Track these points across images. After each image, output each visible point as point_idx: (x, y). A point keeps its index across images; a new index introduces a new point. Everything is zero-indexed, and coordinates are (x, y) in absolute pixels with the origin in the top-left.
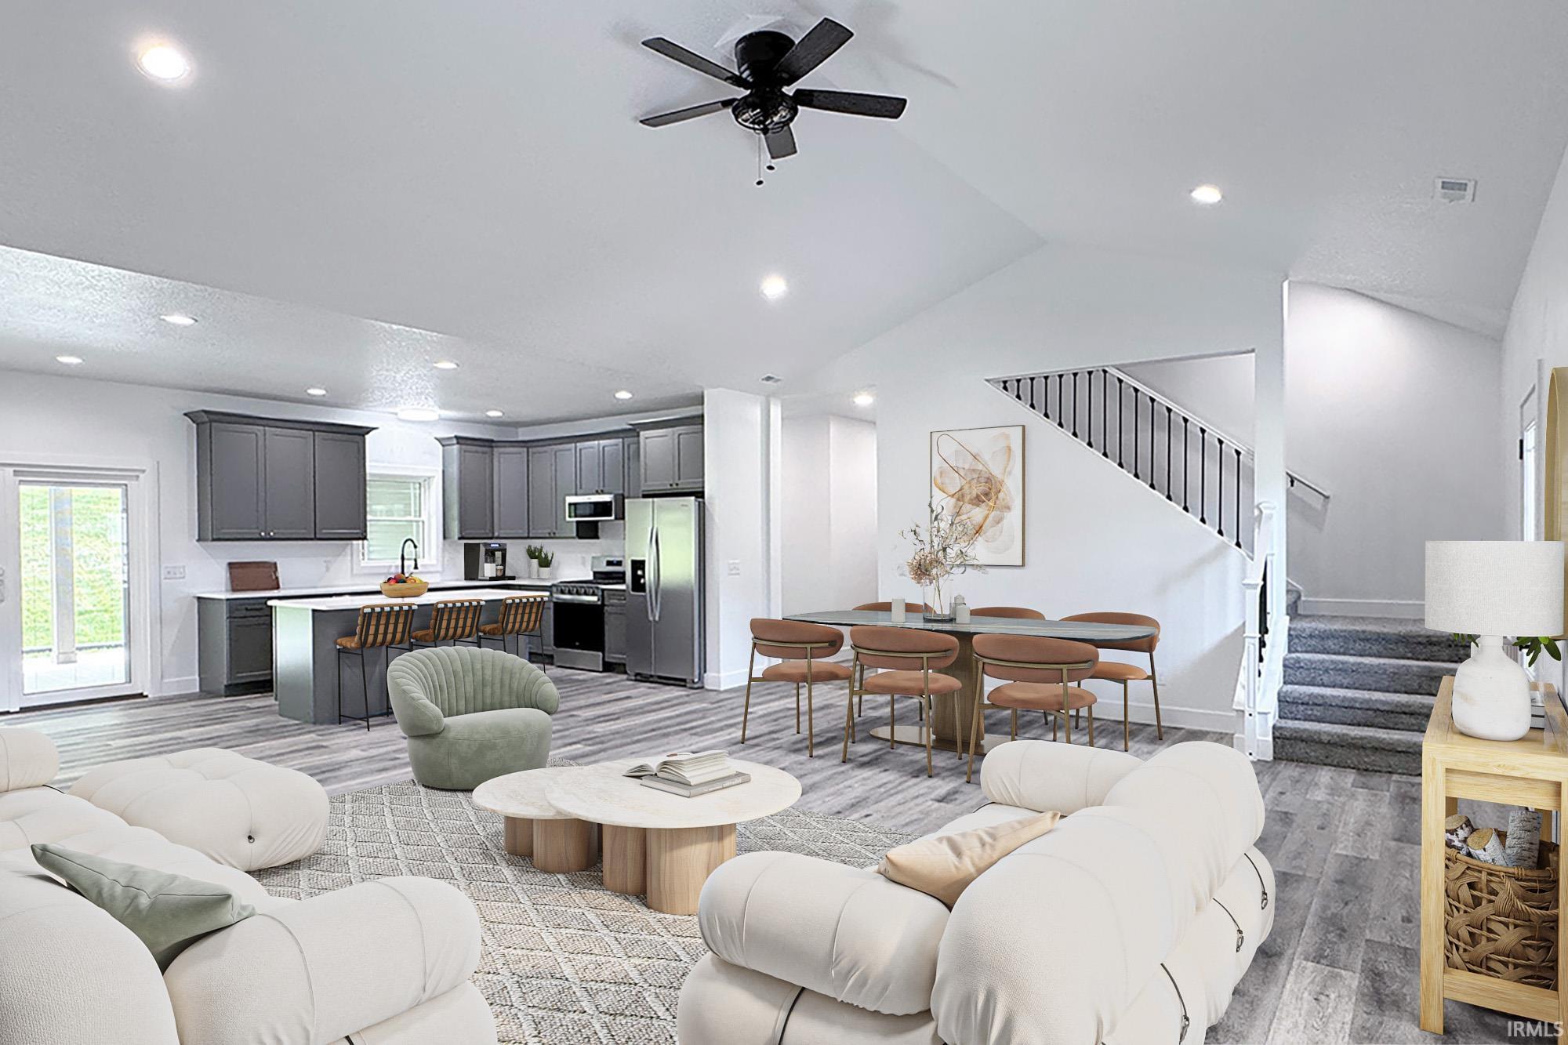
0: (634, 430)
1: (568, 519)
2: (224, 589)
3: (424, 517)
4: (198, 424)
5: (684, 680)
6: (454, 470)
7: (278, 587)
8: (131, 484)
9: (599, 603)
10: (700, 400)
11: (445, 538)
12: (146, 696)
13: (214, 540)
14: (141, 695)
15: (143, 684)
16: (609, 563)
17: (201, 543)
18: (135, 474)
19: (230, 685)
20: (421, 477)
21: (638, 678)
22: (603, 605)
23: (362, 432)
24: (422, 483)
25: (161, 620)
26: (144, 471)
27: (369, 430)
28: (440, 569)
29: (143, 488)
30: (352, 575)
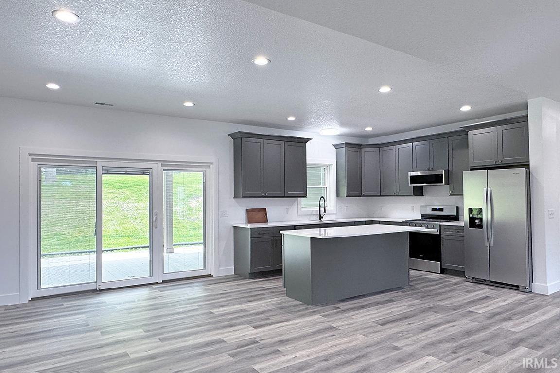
0: (464, 131)
1: (410, 185)
2: (244, 222)
3: (326, 186)
4: (234, 139)
5: (518, 286)
6: (343, 160)
7: (267, 222)
8: (207, 170)
9: (438, 233)
10: (526, 107)
11: (337, 196)
12: (212, 276)
13: (243, 197)
14: (210, 276)
15: (211, 270)
16: (434, 210)
17: (236, 199)
18: (208, 165)
19: (251, 273)
20: (326, 165)
21: (474, 281)
22: (440, 234)
23: (304, 141)
24: (326, 168)
25: (218, 238)
26: (212, 163)
27: (308, 140)
28: (335, 212)
29: (211, 172)
30: (298, 215)
